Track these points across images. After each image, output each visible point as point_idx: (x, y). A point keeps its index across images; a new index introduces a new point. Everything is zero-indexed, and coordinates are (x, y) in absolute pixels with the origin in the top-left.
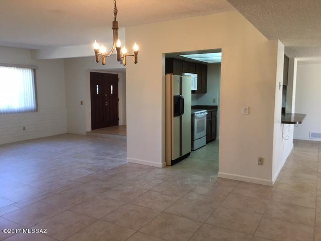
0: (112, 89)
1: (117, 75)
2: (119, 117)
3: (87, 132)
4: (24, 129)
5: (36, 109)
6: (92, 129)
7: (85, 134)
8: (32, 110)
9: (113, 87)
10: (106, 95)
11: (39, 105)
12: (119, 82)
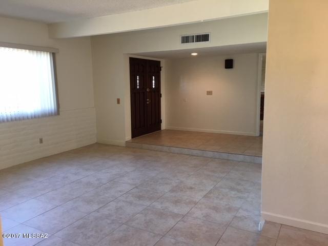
0: (154, 82)
1: (160, 62)
2: (162, 119)
3: (126, 142)
4: (41, 141)
5: (58, 112)
6: (132, 138)
7: (125, 146)
8: (52, 113)
9: (155, 78)
10: (148, 90)
11: (60, 106)
12: (161, 72)
